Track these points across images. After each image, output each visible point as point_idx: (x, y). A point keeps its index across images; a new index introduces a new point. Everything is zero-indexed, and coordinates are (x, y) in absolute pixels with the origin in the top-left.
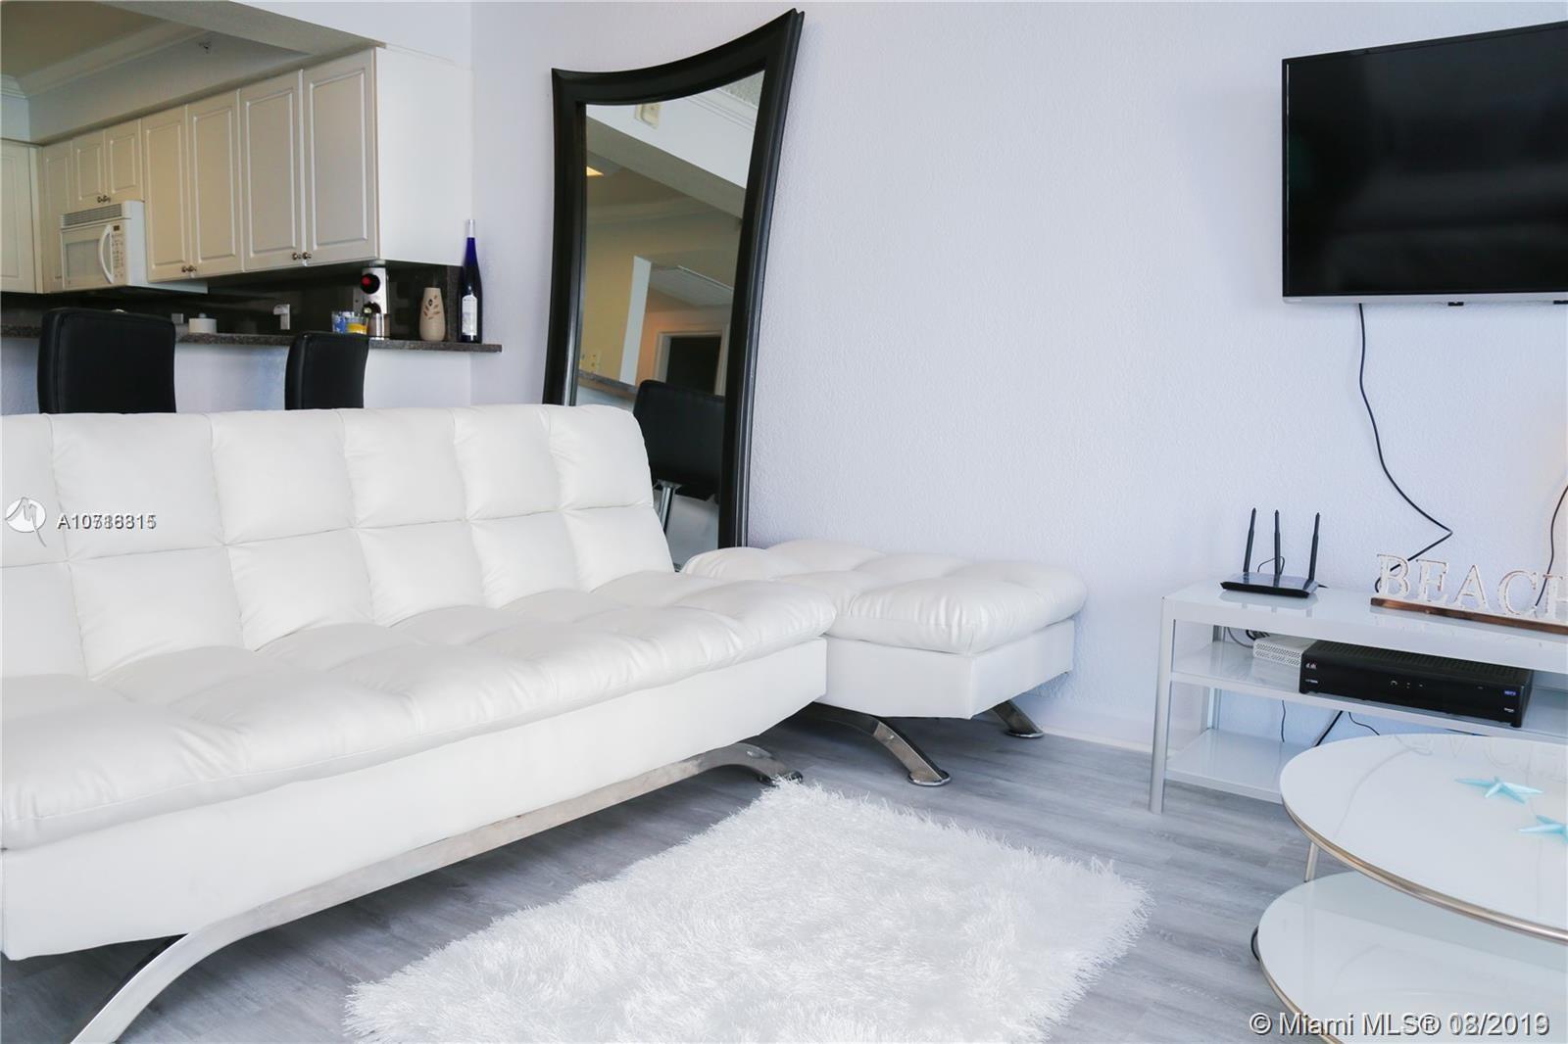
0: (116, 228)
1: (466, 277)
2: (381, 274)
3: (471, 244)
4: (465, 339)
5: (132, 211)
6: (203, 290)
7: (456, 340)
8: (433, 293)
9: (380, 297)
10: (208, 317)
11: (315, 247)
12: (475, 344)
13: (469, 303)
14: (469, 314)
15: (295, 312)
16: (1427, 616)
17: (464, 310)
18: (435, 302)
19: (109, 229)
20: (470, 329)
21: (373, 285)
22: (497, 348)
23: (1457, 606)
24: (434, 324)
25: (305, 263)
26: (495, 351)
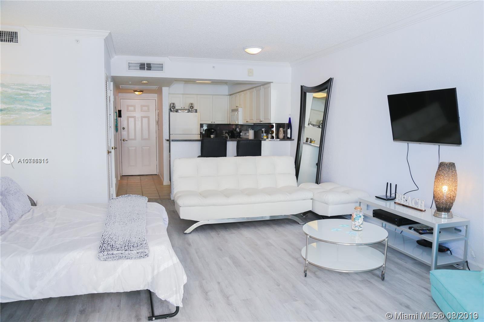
0: (238, 113)
1: (289, 125)
2: (274, 125)
3: (290, 119)
4: (288, 138)
5: (240, 110)
6: (253, 124)
7: (286, 138)
8: (281, 129)
9: (274, 129)
10: (252, 130)
11: (263, 120)
12: (290, 139)
13: (289, 131)
14: (289, 133)
15: (265, 130)
16: (402, 206)
17: (288, 132)
18: (281, 131)
19: (237, 113)
20: (289, 136)
21: (272, 127)
22: (294, 140)
23: (407, 204)
24: (281, 135)
25: (262, 122)
26: (293, 140)
